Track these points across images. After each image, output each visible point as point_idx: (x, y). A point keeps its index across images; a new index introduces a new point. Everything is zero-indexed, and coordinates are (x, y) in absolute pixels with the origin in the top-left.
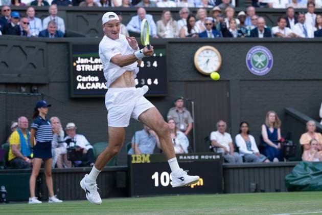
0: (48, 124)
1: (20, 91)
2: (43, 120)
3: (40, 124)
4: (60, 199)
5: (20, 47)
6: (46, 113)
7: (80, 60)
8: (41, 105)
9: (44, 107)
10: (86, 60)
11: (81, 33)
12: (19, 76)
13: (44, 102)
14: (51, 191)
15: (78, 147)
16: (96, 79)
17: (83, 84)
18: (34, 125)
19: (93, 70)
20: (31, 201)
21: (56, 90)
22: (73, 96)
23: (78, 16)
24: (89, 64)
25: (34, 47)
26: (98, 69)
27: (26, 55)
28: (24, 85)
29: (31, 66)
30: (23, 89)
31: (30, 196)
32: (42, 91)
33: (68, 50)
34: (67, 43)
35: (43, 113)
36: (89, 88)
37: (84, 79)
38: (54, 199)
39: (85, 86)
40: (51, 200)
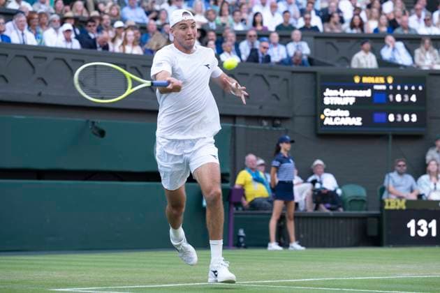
0: (290, 162)
1: (262, 125)
2: (284, 157)
3: (282, 162)
4: (302, 246)
5: (262, 76)
6: (288, 149)
7: (328, 92)
8: (283, 140)
9: (287, 143)
10: (335, 92)
11: (329, 62)
12: (261, 108)
13: (287, 137)
14: (292, 236)
15: (325, 189)
16: (347, 113)
17: (331, 119)
18: (276, 163)
19: (343, 104)
20: (271, 247)
21: (301, 125)
22: (320, 132)
23: (327, 43)
24: (339, 96)
25: (277, 77)
26: (349, 104)
27: (268, 84)
28: (266, 118)
29: (274, 97)
30: (265, 123)
31: (269, 241)
32: (286, 125)
33: (315, 79)
34: (314, 73)
35: (285, 150)
36: (338, 123)
37: (333, 113)
38: (295, 246)
39: (333, 120)
40: (292, 247)
